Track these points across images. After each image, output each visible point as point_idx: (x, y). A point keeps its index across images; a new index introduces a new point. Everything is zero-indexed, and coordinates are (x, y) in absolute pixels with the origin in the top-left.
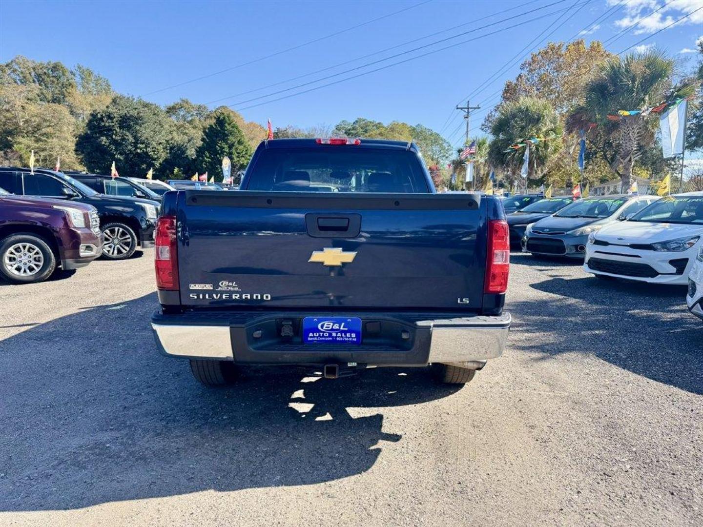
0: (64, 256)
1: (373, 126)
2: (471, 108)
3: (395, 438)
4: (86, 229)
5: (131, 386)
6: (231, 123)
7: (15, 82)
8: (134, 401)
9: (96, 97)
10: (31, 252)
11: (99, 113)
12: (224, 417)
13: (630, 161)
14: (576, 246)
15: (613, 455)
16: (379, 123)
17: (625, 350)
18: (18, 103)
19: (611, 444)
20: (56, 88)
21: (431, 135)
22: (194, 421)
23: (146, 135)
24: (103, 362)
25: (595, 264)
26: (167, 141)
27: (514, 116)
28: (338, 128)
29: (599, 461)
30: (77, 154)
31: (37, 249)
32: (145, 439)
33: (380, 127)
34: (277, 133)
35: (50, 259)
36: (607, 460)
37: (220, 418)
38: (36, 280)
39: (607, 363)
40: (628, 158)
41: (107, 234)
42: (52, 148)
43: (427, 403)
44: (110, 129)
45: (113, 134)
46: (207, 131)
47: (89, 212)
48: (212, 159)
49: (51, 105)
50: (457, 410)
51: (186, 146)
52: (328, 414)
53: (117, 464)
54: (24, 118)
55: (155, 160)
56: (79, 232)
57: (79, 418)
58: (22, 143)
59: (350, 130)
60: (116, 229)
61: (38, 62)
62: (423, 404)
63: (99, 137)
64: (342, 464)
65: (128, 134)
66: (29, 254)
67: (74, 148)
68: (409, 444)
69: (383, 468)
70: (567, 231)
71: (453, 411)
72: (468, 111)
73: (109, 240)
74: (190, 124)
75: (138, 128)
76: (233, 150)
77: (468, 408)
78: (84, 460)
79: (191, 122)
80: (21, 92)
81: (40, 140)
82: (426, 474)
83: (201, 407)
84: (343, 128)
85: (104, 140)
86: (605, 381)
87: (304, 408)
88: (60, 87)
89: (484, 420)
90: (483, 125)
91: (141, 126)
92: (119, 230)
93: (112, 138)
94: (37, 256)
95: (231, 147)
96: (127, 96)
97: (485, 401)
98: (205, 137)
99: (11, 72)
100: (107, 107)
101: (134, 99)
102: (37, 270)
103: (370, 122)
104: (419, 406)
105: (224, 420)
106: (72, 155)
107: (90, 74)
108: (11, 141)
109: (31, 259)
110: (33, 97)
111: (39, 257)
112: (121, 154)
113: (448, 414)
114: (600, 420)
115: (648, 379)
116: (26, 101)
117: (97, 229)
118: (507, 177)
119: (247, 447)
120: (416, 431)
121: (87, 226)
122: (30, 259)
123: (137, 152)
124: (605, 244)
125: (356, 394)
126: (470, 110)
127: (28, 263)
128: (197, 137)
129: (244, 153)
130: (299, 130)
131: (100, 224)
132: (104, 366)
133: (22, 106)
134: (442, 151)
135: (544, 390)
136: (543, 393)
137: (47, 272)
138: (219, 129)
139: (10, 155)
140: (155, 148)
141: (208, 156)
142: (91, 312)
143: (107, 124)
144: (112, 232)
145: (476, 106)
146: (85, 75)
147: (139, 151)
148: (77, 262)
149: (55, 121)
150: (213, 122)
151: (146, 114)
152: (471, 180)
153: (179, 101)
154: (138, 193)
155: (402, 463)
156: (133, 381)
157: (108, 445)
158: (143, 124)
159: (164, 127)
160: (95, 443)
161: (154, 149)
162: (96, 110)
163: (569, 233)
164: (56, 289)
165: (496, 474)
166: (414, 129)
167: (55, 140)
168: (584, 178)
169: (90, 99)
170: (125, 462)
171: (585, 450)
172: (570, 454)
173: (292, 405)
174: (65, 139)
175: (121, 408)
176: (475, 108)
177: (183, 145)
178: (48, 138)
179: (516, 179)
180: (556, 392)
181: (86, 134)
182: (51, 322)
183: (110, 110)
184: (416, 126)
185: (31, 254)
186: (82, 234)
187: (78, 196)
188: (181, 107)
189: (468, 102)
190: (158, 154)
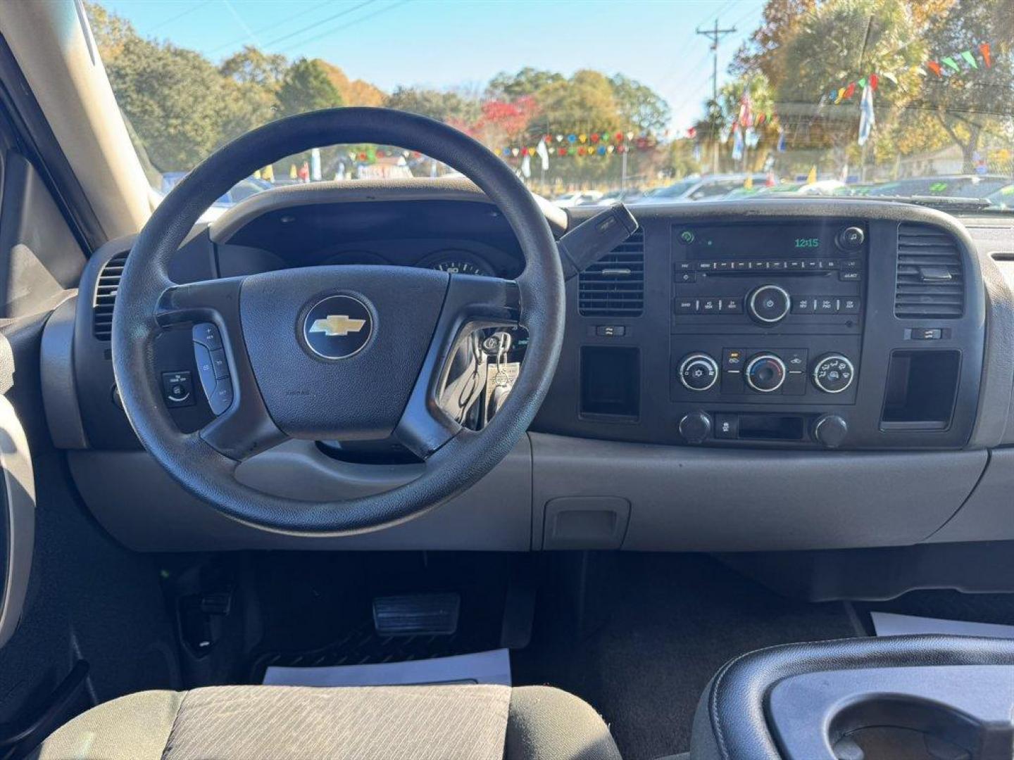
1: (548, 78)
2: (722, 32)
6: (318, 76)
16: (557, 74)
21: (638, 89)
23: (180, 104)
26: (217, 113)
28: (494, 84)
33: (559, 79)
34: (398, 94)
46: (281, 91)
51: (249, 118)
55: (198, 144)
59: (512, 86)
65: (151, 102)
72: (716, 37)
74: (262, 86)
79: (261, 83)
84: (502, 83)
90: (731, 65)
91: (170, 88)
96: (146, 39)
98: (278, 103)
101: (158, 44)
123: (170, 133)
126: (720, 35)
128: (268, 104)
134: (656, 115)
138: (300, 87)
140: (198, 125)
145: (730, 28)
147: (172, 131)
150: (290, 75)
151: (178, 68)
153: (242, 50)
158: (175, 84)
159: (213, 89)
161: (196, 127)
166: (611, 82)
176: (727, 32)
177: (244, 117)
183: (119, 62)
188: (246, 58)
189: (716, 21)
190: (204, 135)
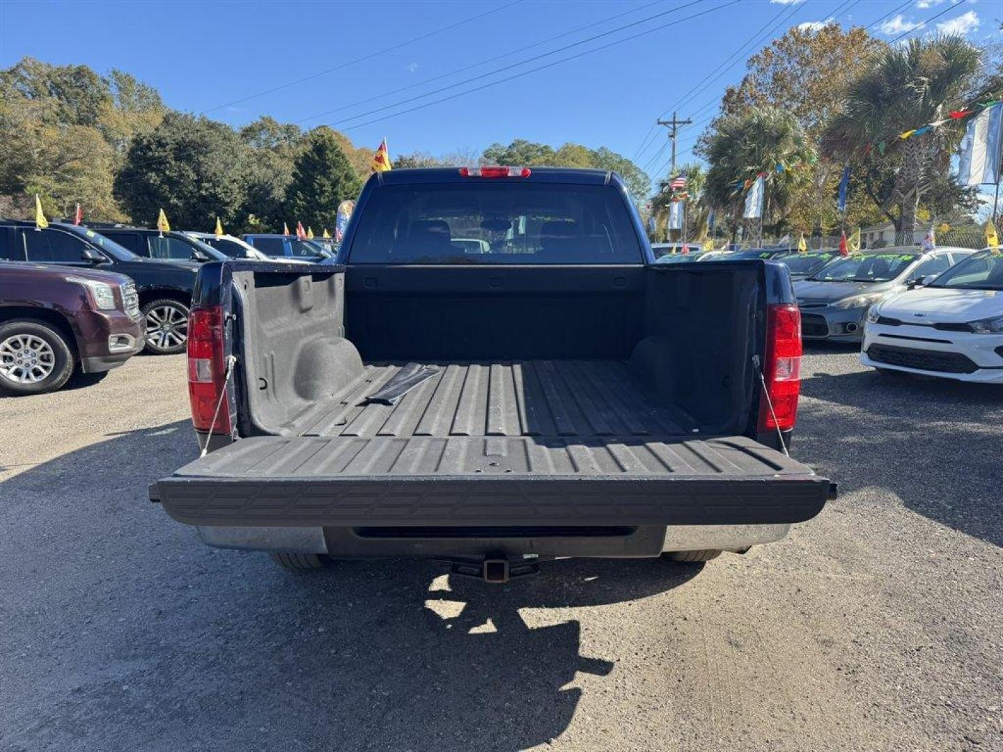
0: (86, 352)
1: (538, 151)
2: (679, 123)
3: (601, 668)
4: (118, 311)
5: (172, 572)
6: (334, 149)
7: (24, 95)
8: (176, 600)
9: (141, 115)
10: (35, 348)
11: (144, 137)
12: (320, 630)
13: (914, 196)
14: (844, 325)
15: (974, 699)
16: (546, 147)
17: (947, 495)
18: (29, 126)
19: (965, 676)
20: (83, 103)
21: (620, 162)
22: (270, 637)
23: (213, 169)
24: (132, 528)
25: (877, 352)
26: (244, 178)
27: (740, 133)
28: (488, 155)
29: (951, 712)
30: (115, 198)
31: (44, 343)
32: (189, 675)
33: (548, 152)
35: (65, 357)
36: (965, 710)
37: (313, 631)
38: (44, 389)
39: (924, 518)
40: (913, 191)
41: (153, 317)
42: (81, 191)
43: (650, 598)
44: (162, 162)
45: (166, 168)
46: (300, 161)
47: (120, 286)
48: (308, 202)
49: (77, 127)
50: (700, 612)
51: (271, 184)
52: (489, 621)
53: (137, 725)
54: (39, 147)
55: (227, 204)
56: (106, 316)
57: (84, 633)
58: (39, 182)
59: (503, 157)
60: (166, 309)
61: (55, 66)
62: (644, 600)
63: (146, 173)
64: (517, 723)
65: (187, 168)
66: (32, 351)
67: (111, 190)
68: (626, 680)
69: (588, 731)
70: (830, 303)
71: (692, 613)
72: (674, 127)
73: (156, 325)
74: (276, 152)
75: (202, 159)
76: (338, 189)
77: (717, 608)
78: (83, 718)
79: (276, 150)
80: (33, 110)
81: (64, 179)
82: (661, 742)
83: (283, 611)
84: (495, 154)
85: (153, 178)
86: (929, 553)
87: (449, 610)
88: (88, 101)
89: (745, 629)
90: (695, 147)
91: (206, 156)
92: (170, 310)
93: (165, 174)
94: (45, 353)
95: (334, 184)
96: (184, 113)
97: (741, 593)
98: (297, 171)
99: (18, 81)
100: (157, 129)
101: (194, 118)
102: (46, 374)
103: (533, 146)
104: (636, 604)
105: (319, 634)
106: (110, 199)
107: (132, 82)
108: (22, 182)
109: (36, 358)
110: (50, 117)
111: (48, 355)
112: (178, 198)
113: (685, 619)
114: (936, 628)
115: (996, 547)
116: (41, 123)
117: (136, 311)
118: (728, 222)
119: (356, 688)
120: (636, 654)
121: (119, 306)
122: (34, 358)
123: (201, 195)
124: (895, 322)
125: (532, 583)
126: (677, 126)
127: (31, 365)
128: (287, 171)
129: (354, 193)
130: (432, 159)
131: (139, 303)
132: (134, 534)
133: (36, 131)
134: (636, 186)
135: (835, 571)
136: (833, 576)
137: (60, 377)
138: (317, 158)
139: (22, 201)
140: (228, 188)
141: (302, 197)
142: (122, 440)
143: (157, 154)
144: (161, 313)
145: (686, 120)
146: (125, 84)
147: (203, 192)
148: (106, 361)
149: (84, 151)
150: (309, 148)
151: (214, 138)
152: (680, 227)
153: (260, 120)
154: (198, 255)
155: (619, 720)
156: (176, 563)
157: (125, 688)
158: (211, 152)
159: (239, 157)
160: (106, 684)
161: (225, 190)
162: (140, 134)
163: (833, 305)
164: (74, 403)
165: (780, 742)
166: (596, 155)
167: (84, 178)
168: (838, 221)
169: (132, 118)
170: (152, 723)
171: (923, 690)
172: (900, 697)
173: (430, 604)
174: (100, 177)
175: (153, 613)
176: (684, 123)
177: (267, 183)
178: (74, 175)
179: (740, 224)
180: (854, 573)
181: (128, 169)
182: (59, 458)
183: (160, 133)
184: (599, 150)
185: (35, 351)
186: (113, 319)
187: (107, 261)
188: (262, 127)
189: (674, 113)
190: (232, 197)
